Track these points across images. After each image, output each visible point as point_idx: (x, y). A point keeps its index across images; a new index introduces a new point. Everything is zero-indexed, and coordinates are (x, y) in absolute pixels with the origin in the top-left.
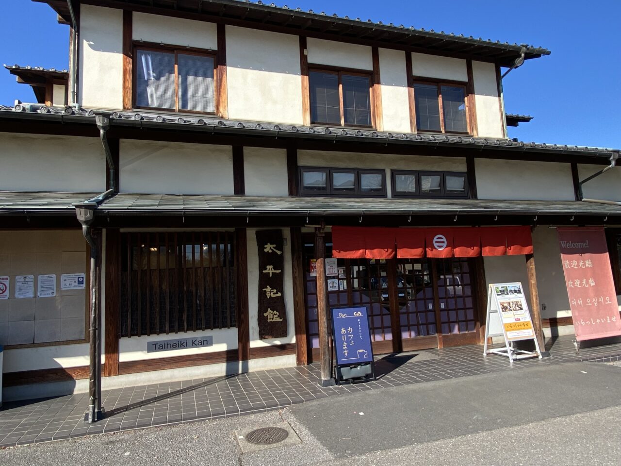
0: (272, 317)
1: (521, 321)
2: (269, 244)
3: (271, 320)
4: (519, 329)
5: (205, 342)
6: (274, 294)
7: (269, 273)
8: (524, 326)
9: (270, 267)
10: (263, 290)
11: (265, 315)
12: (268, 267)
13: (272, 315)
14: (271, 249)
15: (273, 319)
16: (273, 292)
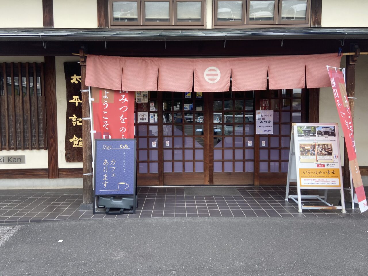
0: (77, 143)
1: (326, 167)
2: (75, 75)
3: (77, 146)
4: (320, 177)
5: (19, 160)
6: (80, 122)
7: (75, 103)
8: (329, 173)
9: (76, 97)
10: (69, 118)
11: (71, 140)
12: (74, 97)
13: (77, 141)
14: (77, 80)
15: (78, 145)
16: (79, 120)
